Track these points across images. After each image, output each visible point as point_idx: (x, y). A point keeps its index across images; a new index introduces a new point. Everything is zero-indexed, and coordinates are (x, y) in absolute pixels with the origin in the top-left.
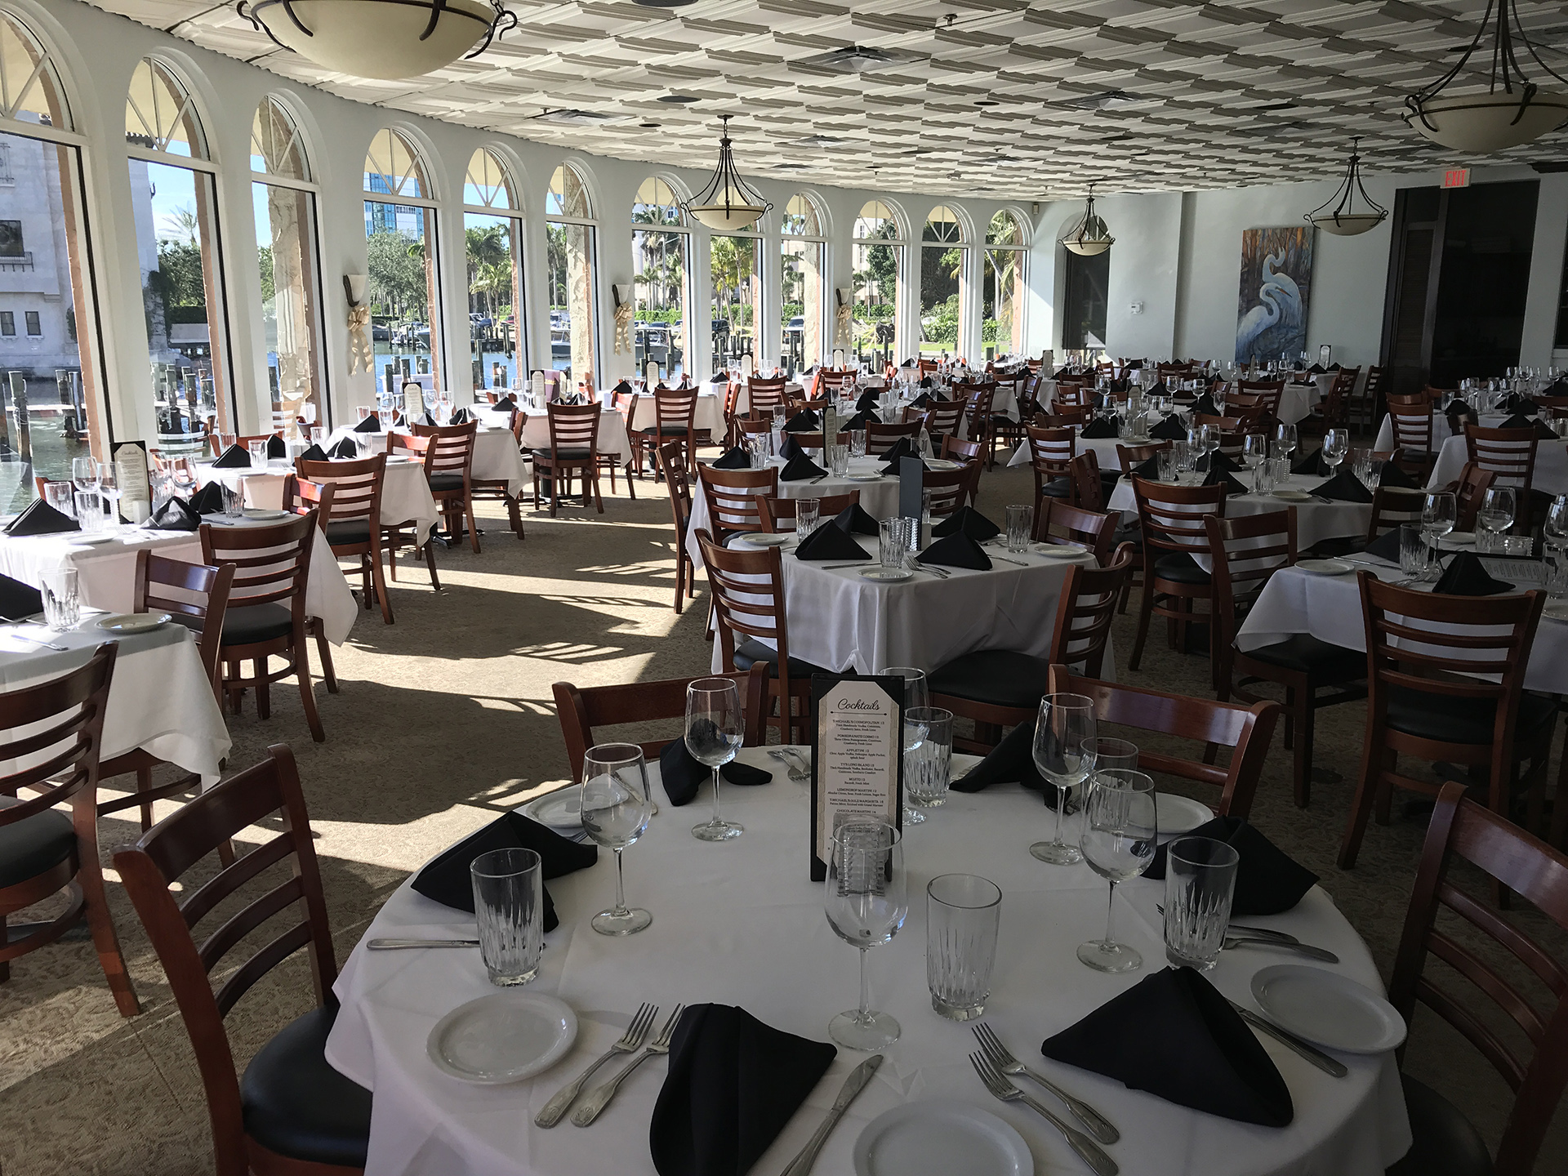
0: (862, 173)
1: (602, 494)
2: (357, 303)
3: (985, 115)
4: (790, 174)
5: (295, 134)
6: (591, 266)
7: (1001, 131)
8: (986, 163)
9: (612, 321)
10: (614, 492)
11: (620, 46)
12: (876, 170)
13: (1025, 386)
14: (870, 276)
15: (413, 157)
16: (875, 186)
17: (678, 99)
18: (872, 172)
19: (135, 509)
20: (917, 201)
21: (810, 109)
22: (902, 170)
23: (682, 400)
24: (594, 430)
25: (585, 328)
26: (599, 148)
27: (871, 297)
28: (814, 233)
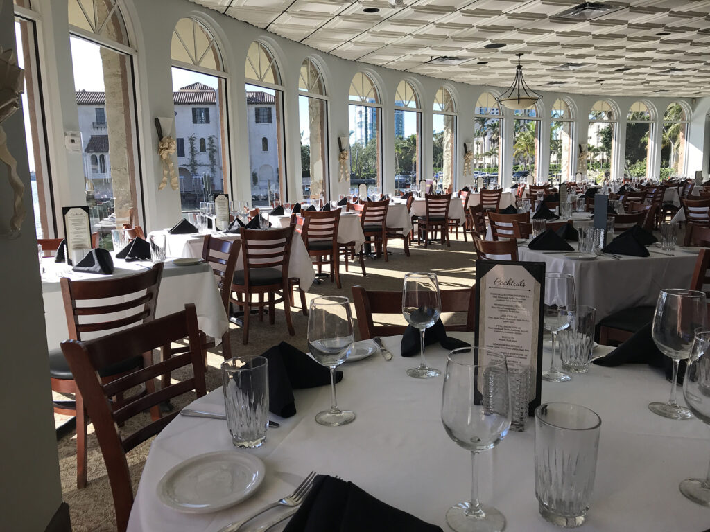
0: (594, 85)
1: (450, 239)
2: (344, 150)
3: (663, 42)
4: (555, 88)
5: (320, 75)
6: (454, 135)
7: (673, 52)
8: (665, 73)
9: (463, 160)
10: (457, 238)
11: (463, 15)
12: (601, 82)
13: (684, 189)
14: (602, 149)
15: (372, 84)
16: (602, 93)
17: (495, 46)
18: (599, 84)
19: (222, 224)
20: (625, 101)
21: (564, 46)
22: (616, 81)
23: (494, 195)
24: (447, 207)
25: (450, 164)
26: (459, 78)
27: (603, 160)
28: (568, 117)
